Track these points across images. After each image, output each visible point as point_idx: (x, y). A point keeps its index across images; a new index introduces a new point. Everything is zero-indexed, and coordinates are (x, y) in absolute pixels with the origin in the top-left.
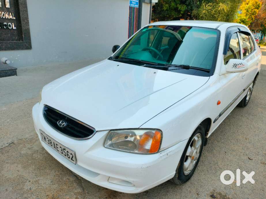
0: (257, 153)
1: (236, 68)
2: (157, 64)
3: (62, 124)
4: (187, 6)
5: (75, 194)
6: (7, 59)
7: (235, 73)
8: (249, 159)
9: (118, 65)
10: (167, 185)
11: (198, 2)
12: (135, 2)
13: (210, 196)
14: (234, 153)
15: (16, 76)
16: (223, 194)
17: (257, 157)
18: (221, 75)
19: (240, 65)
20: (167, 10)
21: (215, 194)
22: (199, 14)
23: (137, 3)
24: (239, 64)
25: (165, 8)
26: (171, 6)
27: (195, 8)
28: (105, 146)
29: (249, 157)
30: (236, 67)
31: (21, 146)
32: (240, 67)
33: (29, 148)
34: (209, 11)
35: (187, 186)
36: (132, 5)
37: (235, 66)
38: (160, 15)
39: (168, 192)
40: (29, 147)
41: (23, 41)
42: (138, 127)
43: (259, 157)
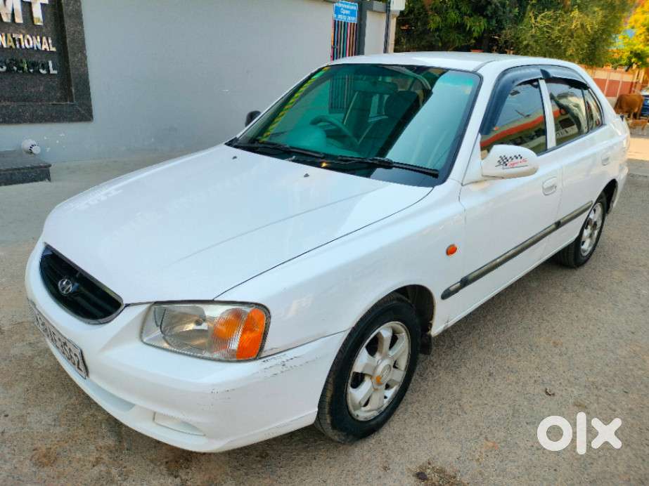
0: (572, 379)
1: (505, 167)
2: (322, 156)
3: (67, 286)
4: (489, 18)
5: (97, 450)
6: (34, 143)
7: (503, 178)
8: (547, 392)
9: (235, 157)
10: (319, 442)
11: (517, 10)
12: (348, 10)
13: (413, 476)
14: (513, 378)
15: (49, 183)
16: (449, 471)
17: (570, 389)
18: (465, 185)
19: (515, 160)
20: (437, 29)
21: (429, 471)
22: (518, 38)
23: (352, 11)
24: (513, 157)
25: (432, 26)
26: (449, 21)
27: (508, 25)
28: (145, 340)
29: (546, 389)
30: (506, 165)
31: (18, 337)
32: (515, 165)
33: (30, 343)
34: (545, 29)
35: (365, 448)
36: (340, 16)
37: (504, 161)
38: (421, 42)
39: (315, 459)
40: (32, 341)
41: (72, 101)
42: (210, 298)
43: (574, 390)
